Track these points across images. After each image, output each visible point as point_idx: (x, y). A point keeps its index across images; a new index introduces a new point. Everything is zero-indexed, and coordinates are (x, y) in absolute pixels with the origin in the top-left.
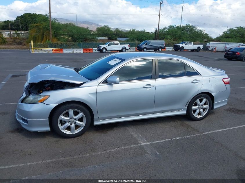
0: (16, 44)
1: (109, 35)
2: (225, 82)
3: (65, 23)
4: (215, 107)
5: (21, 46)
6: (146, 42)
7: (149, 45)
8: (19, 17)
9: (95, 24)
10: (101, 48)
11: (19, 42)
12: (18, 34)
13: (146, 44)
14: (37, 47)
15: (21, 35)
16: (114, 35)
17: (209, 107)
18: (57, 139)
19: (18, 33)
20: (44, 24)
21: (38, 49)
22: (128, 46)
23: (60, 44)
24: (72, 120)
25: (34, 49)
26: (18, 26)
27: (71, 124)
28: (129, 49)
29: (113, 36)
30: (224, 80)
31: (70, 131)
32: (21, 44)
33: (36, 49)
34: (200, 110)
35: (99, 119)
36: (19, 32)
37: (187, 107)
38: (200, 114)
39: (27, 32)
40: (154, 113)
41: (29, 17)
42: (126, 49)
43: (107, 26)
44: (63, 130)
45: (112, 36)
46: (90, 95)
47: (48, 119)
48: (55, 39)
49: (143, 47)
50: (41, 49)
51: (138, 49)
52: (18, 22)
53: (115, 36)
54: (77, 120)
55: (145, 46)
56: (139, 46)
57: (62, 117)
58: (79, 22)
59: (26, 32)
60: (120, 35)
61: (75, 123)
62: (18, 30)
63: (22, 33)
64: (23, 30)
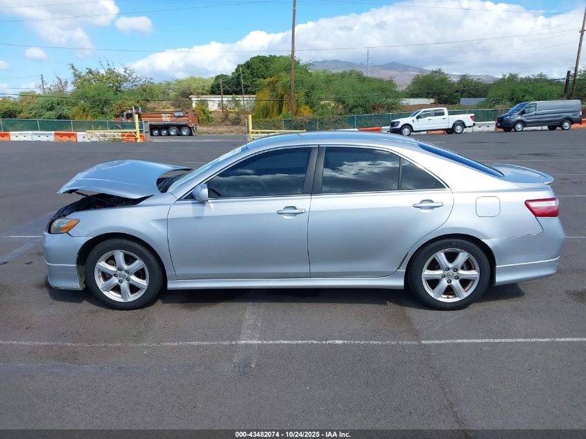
0: (230, 123)
1: (444, 93)
2: (534, 210)
3: (340, 71)
4: (500, 279)
5: (237, 127)
6: (525, 105)
7: (534, 113)
8: (242, 66)
9: (414, 69)
10: (399, 126)
11: (235, 118)
12: (237, 103)
13: (523, 113)
14: (260, 128)
15: (242, 103)
16: (457, 91)
17: (478, 277)
18: (96, 308)
19: (237, 99)
20: (285, 78)
21: (262, 133)
22: (472, 117)
23: (307, 121)
24: (123, 273)
25: (253, 133)
26: (239, 84)
27: (121, 281)
28: (474, 125)
29: (456, 94)
30: (532, 205)
31: (120, 296)
32: (237, 124)
33: (257, 133)
34: (449, 281)
35: (178, 278)
36: (239, 98)
37: (404, 270)
38: (449, 291)
39: (254, 96)
40: (310, 275)
41: (261, 65)
42: (465, 127)
43: (439, 72)
44: (106, 290)
45: (451, 95)
46: (153, 224)
47: (75, 265)
48: (305, 109)
49: (514, 120)
50: (269, 133)
51: (499, 125)
52: (239, 75)
53: (458, 94)
54: (131, 274)
55: (519, 118)
56: (502, 118)
57: (102, 264)
58: (376, 66)
59: (252, 96)
60: (473, 92)
61: (128, 279)
62: (237, 93)
63: (245, 99)
64: (247, 93)
